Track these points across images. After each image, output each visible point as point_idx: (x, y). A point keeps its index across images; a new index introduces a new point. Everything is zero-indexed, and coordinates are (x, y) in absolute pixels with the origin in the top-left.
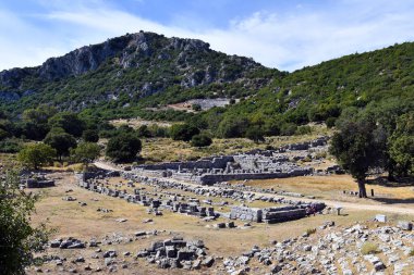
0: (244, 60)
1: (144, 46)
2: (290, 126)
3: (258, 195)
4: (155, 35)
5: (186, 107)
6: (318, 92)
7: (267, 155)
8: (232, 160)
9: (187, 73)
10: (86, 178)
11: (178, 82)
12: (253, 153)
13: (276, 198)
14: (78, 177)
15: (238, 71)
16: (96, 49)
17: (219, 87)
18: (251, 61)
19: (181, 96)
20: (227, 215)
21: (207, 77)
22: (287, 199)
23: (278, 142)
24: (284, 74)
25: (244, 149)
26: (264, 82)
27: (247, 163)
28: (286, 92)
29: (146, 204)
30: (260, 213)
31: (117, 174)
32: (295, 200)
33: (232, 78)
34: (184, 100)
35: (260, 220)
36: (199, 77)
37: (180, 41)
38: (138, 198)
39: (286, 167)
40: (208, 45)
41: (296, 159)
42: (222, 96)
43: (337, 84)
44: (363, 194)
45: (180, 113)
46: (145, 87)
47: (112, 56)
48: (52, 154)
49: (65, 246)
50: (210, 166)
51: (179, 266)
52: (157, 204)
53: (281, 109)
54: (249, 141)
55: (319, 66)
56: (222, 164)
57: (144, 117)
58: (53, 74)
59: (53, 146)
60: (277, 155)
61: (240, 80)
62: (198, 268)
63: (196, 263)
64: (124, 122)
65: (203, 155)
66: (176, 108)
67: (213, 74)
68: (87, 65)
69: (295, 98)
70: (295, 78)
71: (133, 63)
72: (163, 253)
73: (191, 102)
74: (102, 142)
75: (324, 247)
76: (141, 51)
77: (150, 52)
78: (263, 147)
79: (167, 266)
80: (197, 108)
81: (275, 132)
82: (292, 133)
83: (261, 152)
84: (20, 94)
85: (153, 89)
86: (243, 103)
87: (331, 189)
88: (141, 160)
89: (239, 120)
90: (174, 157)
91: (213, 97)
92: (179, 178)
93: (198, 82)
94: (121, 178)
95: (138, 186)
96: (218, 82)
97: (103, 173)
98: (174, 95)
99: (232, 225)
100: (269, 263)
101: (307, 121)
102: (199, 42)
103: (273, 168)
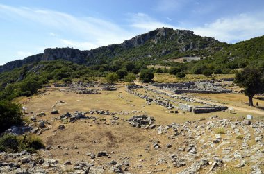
0: (210, 39)
1: (164, 34)
2: (227, 70)
3: (197, 100)
4: (169, 29)
5: (180, 60)
6: (246, 54)
7: (211, 82)
8: (193, 84)
9: (182, 46)
10: (129, 88)
11: (177, 49)
12: (205, 81)
13: (205, 102)
14: (126, 87)
15: (206, 44)
16: (144, 36)
17: (197, 52)
18: (213, 39)
19: (179, 55)
20: (177, 108)
21: (191, 47)
22: (210, 103)
23: (218, 77)
24: (229, 45)
25: (201, 80)
26: (219, 49)
27: (200, 86)
28: (229, 54)
29: (147, 100)
30: (191, 108)
31: (142, 87)
32: (213, 104)
33: (203, 47)
34: (179, 58)
35: (191, 111)
36: (187, 47)
37: (180, 31)
38: (144, 97)
39: (219, 89)
40: (193, 32)
41: (225, 85)
42: (197, 55)
43: (258, 49)
44: (251, 104)
45: (177, 63)
46: (163, 52)
47: (150, 39)
48: (118, 78)
49: (101, 114)
50: (182, 86)
51: (140, 127)
52: (151, 100)
53: (225, 62)
54: (204, 76)
55: (249, 41)
56: (188, 85)
57: (161, 64)
58: (127, 47)
59: (119, 75)
60: (216, 83)
61: (207, 48)
62: (147, 128)
63: (147, 126)
64: (153, 66)
65: (180, 81)
66: (175, 61)
67: (194, 46)
68: (140, 42)
69: (233, 56)
70: (234, 47)
71: (159, 42)
72: (136, 120)
73: (183, 58)
74: (139, 74)
75: (203, 127)
76: (162, 36)
77: (166, 36)
78: (210, 79)
79: (134, 126)
80: (185, 61)
81: (219, 72)
82: (228, 73)
83: (208, 81)
84: (114, 55)
85: (167, 52)
86: (207, 59)
87: (236, 101)
88: (153, 82)
89: (202, 66)
90: (167, 81)
91: (193, 56)
92: (166, 90)
93: (187, 49)
94: (143, 89)
95: (148, 92)
96: (196, 49)
97: (137, 86)
98: (176, 55)
99: (177, 112)
100: (176, 131)
101: (238, 68)
102: (188, 31)
103: (212, 89)
